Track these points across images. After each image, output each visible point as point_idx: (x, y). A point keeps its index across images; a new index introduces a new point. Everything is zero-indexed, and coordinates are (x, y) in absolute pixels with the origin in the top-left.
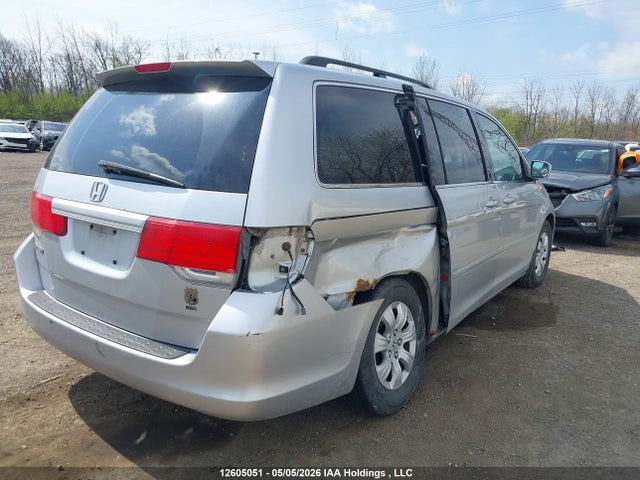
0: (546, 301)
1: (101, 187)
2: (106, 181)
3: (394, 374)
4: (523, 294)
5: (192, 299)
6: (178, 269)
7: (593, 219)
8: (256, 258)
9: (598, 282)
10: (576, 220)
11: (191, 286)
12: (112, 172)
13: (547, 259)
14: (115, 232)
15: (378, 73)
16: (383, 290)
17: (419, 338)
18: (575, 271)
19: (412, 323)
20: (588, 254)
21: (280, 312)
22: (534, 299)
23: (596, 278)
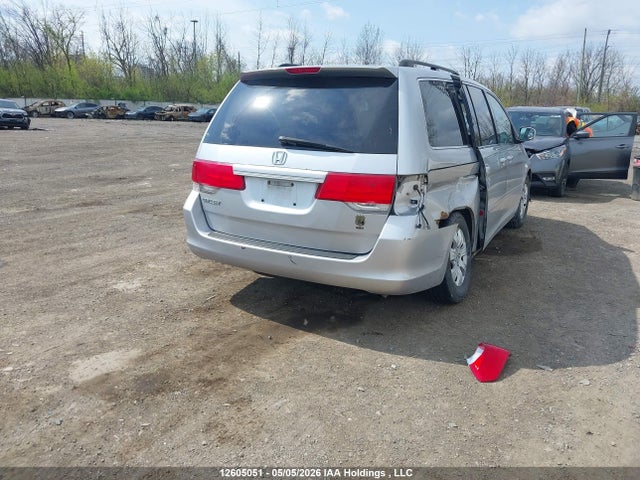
0: (530, 236)
1: (280, 156)
2: (285, 150)
3: (458, 276)
4: (512, 232)
5: (360, 222)
6: (350, 204)
7: (552, 174)
8: (399, 195)
9: (563, 223)
10: (540, 177)
11: (359, 214)
12: (287, 145)
13: (526, 205)
14: (292, 185)
15: (434, 68)
16: (453, 219)
17: (468, 254)
18: (544, 215)
19: (465, 244)
20: (549, 203)
21: (419, 227)
22: (521, 235)
23: (561, 219)
